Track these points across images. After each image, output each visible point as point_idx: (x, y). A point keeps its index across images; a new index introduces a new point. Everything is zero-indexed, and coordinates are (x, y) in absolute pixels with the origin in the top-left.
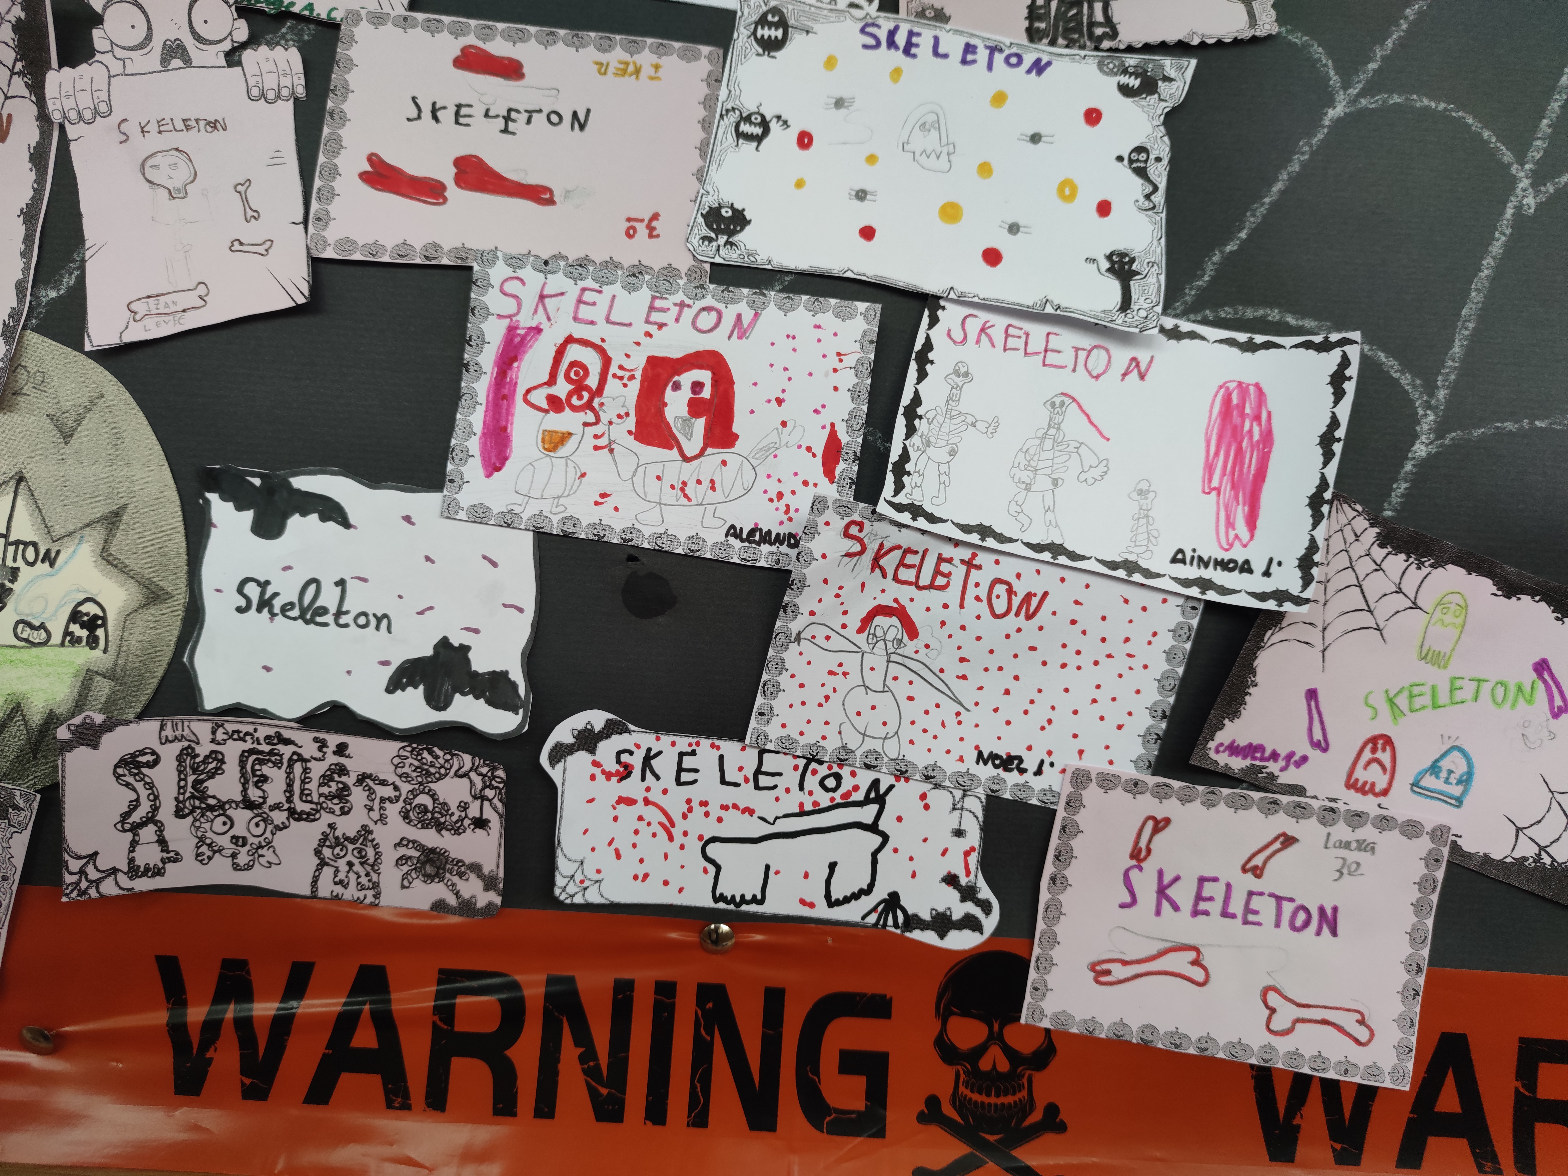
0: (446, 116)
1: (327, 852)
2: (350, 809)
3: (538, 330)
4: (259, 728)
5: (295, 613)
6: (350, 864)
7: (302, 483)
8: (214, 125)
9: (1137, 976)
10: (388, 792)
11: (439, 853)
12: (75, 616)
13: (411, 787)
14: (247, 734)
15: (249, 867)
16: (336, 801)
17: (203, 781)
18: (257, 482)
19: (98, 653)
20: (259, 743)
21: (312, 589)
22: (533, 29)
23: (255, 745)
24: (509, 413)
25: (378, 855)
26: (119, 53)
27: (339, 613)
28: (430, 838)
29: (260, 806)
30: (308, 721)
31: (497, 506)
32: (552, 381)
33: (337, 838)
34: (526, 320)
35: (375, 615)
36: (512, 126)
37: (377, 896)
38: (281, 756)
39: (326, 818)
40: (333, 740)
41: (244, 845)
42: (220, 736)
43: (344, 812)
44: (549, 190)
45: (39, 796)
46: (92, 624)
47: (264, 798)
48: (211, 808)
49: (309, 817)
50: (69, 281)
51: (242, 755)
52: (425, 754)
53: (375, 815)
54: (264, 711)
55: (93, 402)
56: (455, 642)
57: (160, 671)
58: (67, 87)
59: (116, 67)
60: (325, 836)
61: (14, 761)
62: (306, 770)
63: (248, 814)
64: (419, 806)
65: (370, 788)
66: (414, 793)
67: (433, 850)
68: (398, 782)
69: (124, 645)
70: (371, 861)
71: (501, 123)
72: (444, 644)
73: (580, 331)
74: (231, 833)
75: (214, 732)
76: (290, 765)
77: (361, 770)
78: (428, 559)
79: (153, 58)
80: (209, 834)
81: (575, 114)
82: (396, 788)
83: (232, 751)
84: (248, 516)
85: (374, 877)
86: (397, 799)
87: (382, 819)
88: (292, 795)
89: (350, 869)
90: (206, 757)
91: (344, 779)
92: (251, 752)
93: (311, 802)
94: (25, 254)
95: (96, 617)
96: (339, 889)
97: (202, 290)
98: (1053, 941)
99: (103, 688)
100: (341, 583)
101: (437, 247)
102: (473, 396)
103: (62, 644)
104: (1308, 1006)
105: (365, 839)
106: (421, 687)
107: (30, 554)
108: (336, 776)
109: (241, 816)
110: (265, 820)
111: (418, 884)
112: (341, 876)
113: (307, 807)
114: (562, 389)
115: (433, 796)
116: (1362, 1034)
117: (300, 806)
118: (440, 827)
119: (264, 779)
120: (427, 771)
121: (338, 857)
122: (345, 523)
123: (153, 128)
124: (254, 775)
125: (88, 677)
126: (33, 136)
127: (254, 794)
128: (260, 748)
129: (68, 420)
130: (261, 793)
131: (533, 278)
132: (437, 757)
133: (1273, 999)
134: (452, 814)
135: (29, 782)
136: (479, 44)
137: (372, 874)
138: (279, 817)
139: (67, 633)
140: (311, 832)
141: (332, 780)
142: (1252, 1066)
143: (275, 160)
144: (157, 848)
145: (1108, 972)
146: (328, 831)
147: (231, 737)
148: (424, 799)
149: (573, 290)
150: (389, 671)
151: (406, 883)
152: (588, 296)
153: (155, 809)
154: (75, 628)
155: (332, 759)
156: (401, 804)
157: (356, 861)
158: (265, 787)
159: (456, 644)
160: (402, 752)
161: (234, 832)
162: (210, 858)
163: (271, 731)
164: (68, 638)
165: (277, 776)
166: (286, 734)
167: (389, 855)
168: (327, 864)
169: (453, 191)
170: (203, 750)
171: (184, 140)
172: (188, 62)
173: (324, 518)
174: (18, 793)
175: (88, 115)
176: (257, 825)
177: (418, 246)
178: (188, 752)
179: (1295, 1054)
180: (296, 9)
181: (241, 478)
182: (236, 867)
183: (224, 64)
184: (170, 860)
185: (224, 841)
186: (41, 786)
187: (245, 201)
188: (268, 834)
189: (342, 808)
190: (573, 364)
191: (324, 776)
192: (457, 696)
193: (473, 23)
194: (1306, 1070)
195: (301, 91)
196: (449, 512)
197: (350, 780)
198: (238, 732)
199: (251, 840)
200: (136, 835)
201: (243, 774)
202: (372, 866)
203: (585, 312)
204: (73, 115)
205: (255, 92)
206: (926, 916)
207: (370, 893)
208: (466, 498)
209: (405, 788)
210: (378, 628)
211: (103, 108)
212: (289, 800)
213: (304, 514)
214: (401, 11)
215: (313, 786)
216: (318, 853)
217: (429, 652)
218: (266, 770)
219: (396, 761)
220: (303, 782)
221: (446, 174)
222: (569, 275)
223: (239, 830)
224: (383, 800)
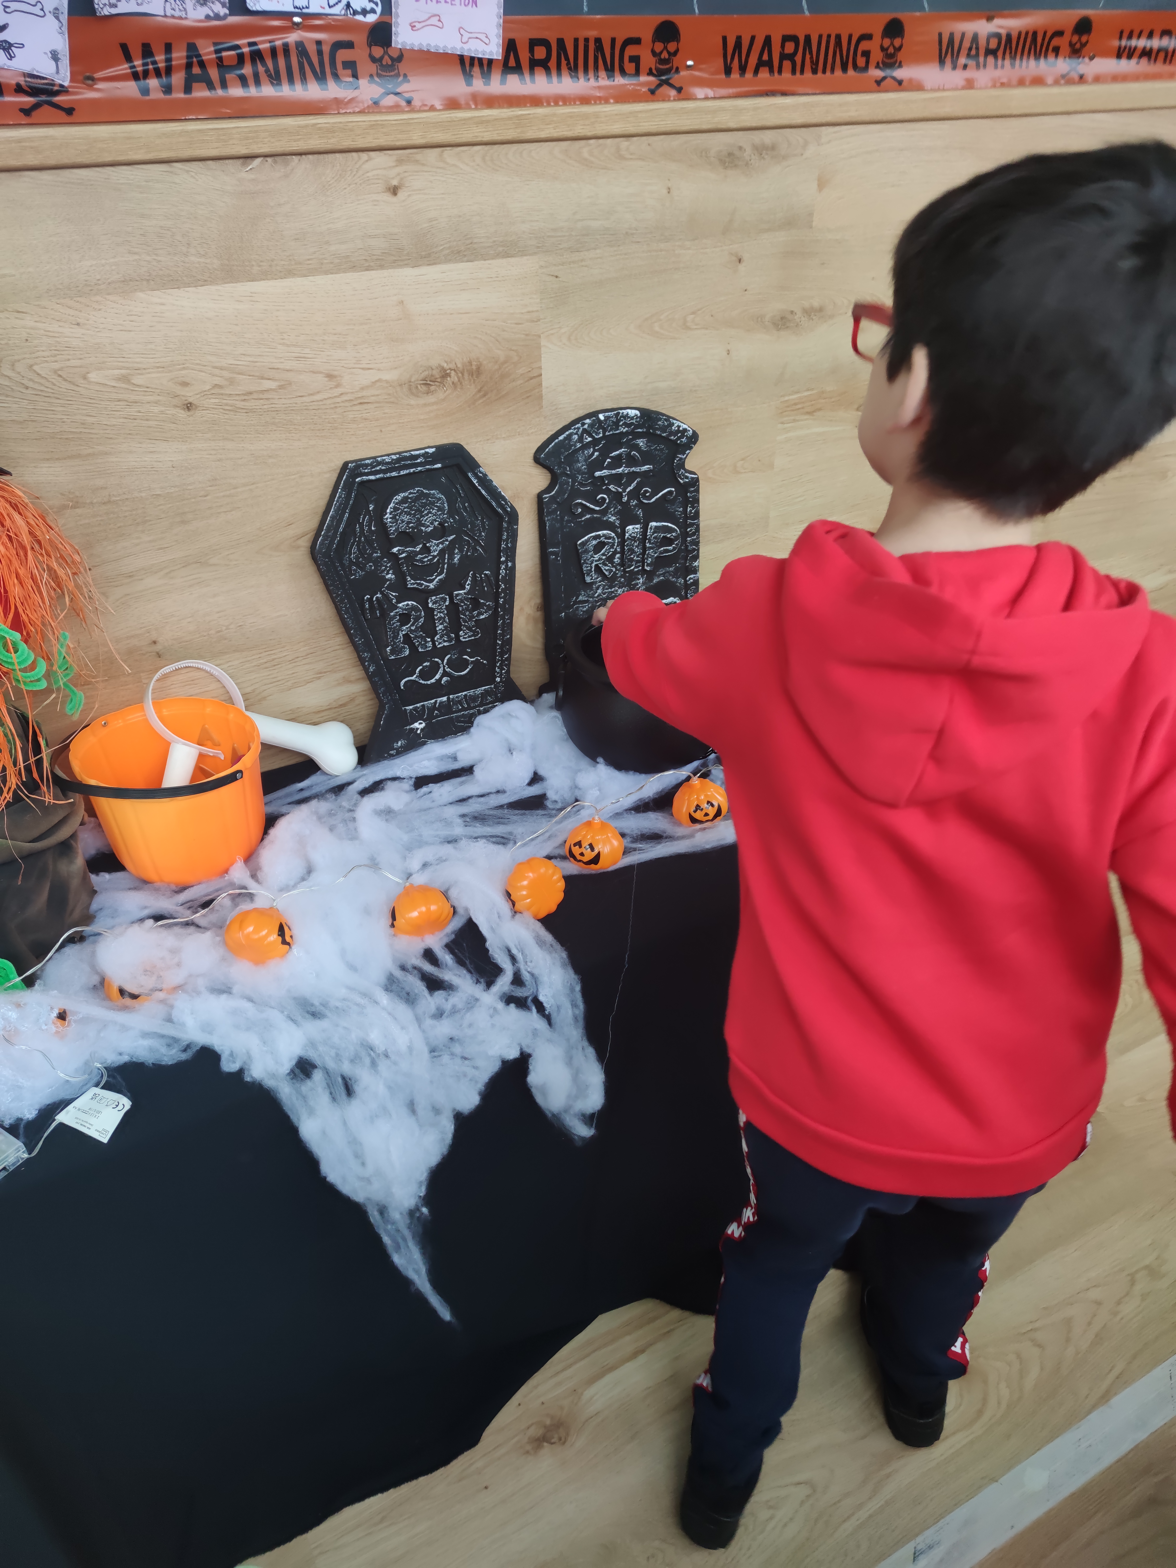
9: (424, 27)
37: (186, 15)
96: (173, 13)
98: (397, 16)
104: (471, 33)
111: (199, 7)
116: (487, 41)
133: (462, 31)
142: (458, 55)
145: (415, 26)
151: (195, 8)
179: (470, 50)
194: (473, 55)
206: (359, 10)
207: (184, 14)
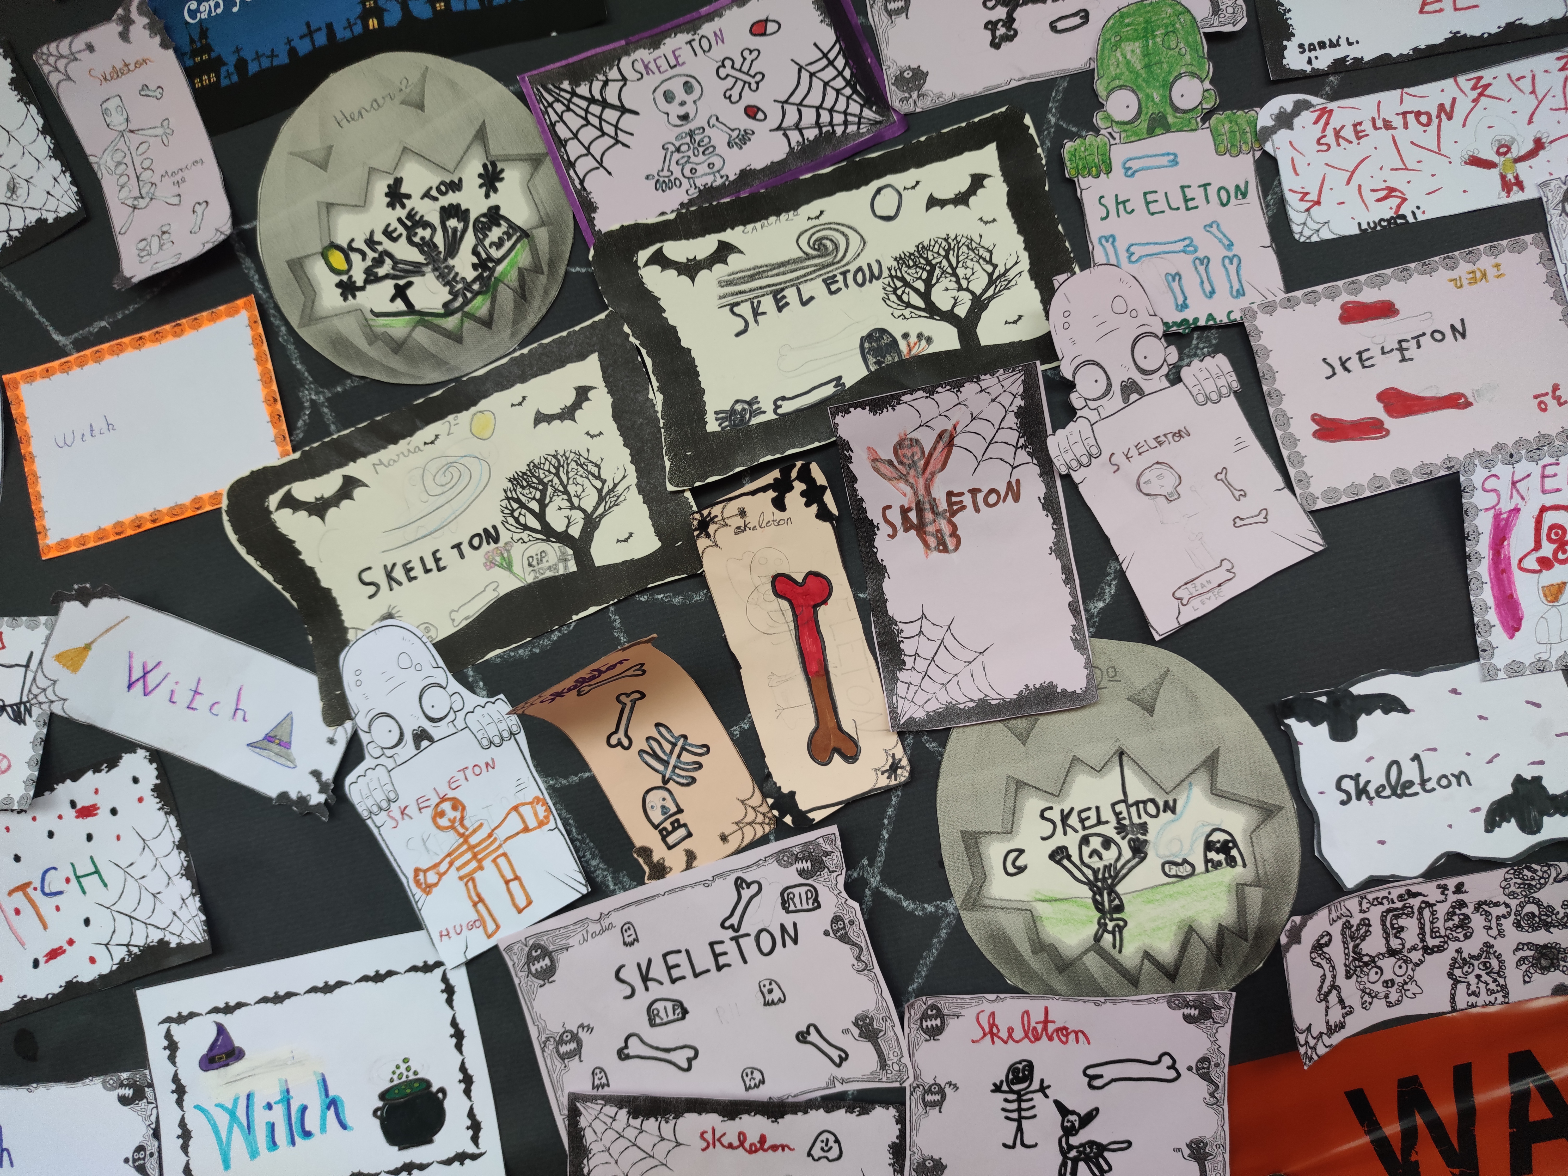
0: (1354, 364)
1: (1458, 973)
2: (1472, 934)
3: (1517, 510)
4: (1392, 890)
5: (1388, 792)
6: (1478, 977)
7: (1360, 689)
8: (1179, 434)
10: (1502, 910)
11: (1552, 947)
12: (1209, 846)
13: (1518, 902)
14: (1384, 898)
15: (1399, 1002)
16: (1460, 930)
17: (1358, 945)
18: (1324, 699)
19: (1239, 869)
20: (1393, 902)
21: (1394, 769)
22: (1389, 271)
23: (1391, 905)
24: (1511, 582)
25: (1502, 963)
26: (1093, 405)
27: (1423, 782)
28: (1541, 937)
29: (1400, 951)
30: (1432, 873)
31: (1528, 659)
32: (1538, 546)
33: (1464, 959)
34: (1506, 506)
35: (1453, 775)
36: (1407, 355)
37: (1506, 996)
38: (1412, 908)
39: (1453, 946)
40: (1452, 883)
41: (1393, 985)
42: (1365, 905)
43: (1467, 937)
44: (1461, 395)
45: (1234, 994)
46: (1225, 848)
47: (1403, 945)
48: (1366, 964)
49: (1439, 949)
50: (1110, 590)
51: (1382, 916)
52: (1526, 872)
53: (1494, 932)
54: (1393, 876)
55: (1163, 677)
56: (1528, 776)
57: (1296, 869)
58: (1064, 445)
59: (1093, 416)
60: (1454, 960)
61: (1204, 972)
62: (1433, 913)
63: (1393, 960)
64: (1527, 914)
65: (1486, 911)
66: (1522, 906)
67: (1545, 946)
68: (1508, 901)
69: (1258, 857)
70: (1496, 969)
71: (1397, 355)
72: (1519, 781)
73: (1550, 500)
74: (1382, 979)
75: (1360, 905)
76: (1420, 913)
77: (1476, 900)
78: (1481, 717)
79: (1116, 400)
80: (1368, 985)
81: (1453, 327)
82: (1507, 905)
83: (1375, 914)
84: (1324, 728)
85: (1501, 981)
86: (1509, 914)
87: (1501, 933)
88: (1424, 936)
89: (1479, 980)
90: (1358, 925)
91: (1464, 911)
92: (1389, 911)
93: (1440, 937)
94: (1068, 580)
95: (1226, 842)
96: (1473, 999)
97: (1226, 565)
99: (1255, 896)
100: (1416, 758)
101: (1403, 471)
102: (1479, 578)
103: (1207, 871)
105: (1488, 953)
106: (1513, 820)
107: (1151, 808)
108: (1457, 911)
109: (1387, 964)
110: (1405, 962)
111: (1537, 977)
112: (1473, 988)
113: (1437, 942)
114: (1547, 550)
115: (1538, 903)
117: (1431, 942)
118: (1547, 926)
119: (1402, 929)
120: (1529, 885)
121: (1468, 973)
122: (1405, 710)
123: (1134, 452)
124: (1393, 928)
125: (1240, 890)
126: (1041, 490)
127: (1395, 943)
128: (1394, 906)
129: (1146, 697)
130: (1399, 941)
131: (1503, 470)
132: (1535, 871)
134: (1558, 913)
135: (1223, 985)
136: (1353, 298)
137: (1499, 979)
138: (1416, 956)
139: (1207, 861)
140: (1441, 961)
141: (1454, 914)
143: (1240, 446)
144: (1339, 1007)
146: (1456, 955)
147: (1372, 904)
148: (1531, 908)
149: (1535, 469)
150: (1482, 815)
151: (1527, 979)
152: (1549, 471)
153: (1334, 977)
154: (1212, 855)
155: (1452, 898)
156: (1513, 917)
157: (1483, 973)
158: (1402, 935)
159: (1529, 778)
160: (1508, 876)
161: (1386, 977)
162: (1370, 1004)
163: (1402, 891)
164: (1210, 865)
165: (1410, 924)
166: (1414, 889)
167: (1510, 960)
168: (1461, 982)
169: (1389, 422)
170: (1355, 921)
171: (1160, 454)
172: (1142, 394)
173: (1386, 711)
174: (1216, 996)
175: (1085, 460)
176: (1400, 967)
177: (1387, 475)
178: (1347, 925)
180: (1202, 323)
181: (1311, 699)
182: (1390, 1005)
183: (1167, 384)
184: (1348, 1014)
185: (1379, 987)
186: (1234, 985)
187: (1229, 485)
188: (1410, 972)
189: (1465, 935)
190: (1551, 528)
191: (1448, 913)
192: (1546, 819)
193: (1340, 283)
195: (1235, 385)
196: (1490, 674)
197: (1468, 911)
198: (1377, 898)
199: (1398, 980)
200: (1327, 1001)
201: (1385, 931)
202: (1498, 973)
203: (1549, 484)
204: (1074, 464)
205: (1201, 398)
207: (1499, 995)
208: (1500, 660)
209: (1514, 903)
210: (1459, 784)
211: (1094, 451)
212: (1423, 940)
213: (1369, 713)
214: (1282, 295)
215: (1440, 924)
216: (1450, 975)
217: (1509, 791)
218: (1402, 922)
219: (1504, 884)
220: (1432, 923)
221: (1377, 411)
222: (1531, 459)
223: (1388, 975)
224: (1498, 918)
